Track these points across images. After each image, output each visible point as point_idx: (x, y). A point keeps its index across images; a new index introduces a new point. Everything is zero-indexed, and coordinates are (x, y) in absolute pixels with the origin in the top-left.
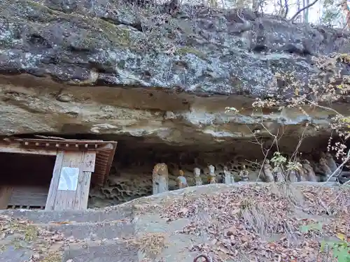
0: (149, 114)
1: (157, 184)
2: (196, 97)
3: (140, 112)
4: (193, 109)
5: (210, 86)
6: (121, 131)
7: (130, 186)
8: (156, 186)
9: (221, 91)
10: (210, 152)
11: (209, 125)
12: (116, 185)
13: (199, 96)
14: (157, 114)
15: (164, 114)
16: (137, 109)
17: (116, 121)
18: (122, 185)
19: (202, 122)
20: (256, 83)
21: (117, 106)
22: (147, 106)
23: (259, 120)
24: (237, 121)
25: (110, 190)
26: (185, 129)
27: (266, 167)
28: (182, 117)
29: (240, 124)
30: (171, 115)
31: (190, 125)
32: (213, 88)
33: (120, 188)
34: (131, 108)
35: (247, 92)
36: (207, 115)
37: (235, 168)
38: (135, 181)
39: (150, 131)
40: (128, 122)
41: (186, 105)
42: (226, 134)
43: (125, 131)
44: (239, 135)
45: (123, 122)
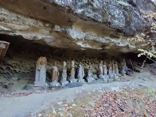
0: (41, 24)
1: (39, 70)
2: (79, 19)
3: (34, 21)
4: (73, 27)
5: (90, 13)
6: (15, 33)
7: (19, 66)
8: (38, 71)
9: (96, 19)
10: (72, 51)
11: (82, 40)
12: (9, 65)
13: (81, 18)
14: (47, 25)
15: (53, 27)
16: (32, 18)
17: (10, 24)
18: (13, 65)
19: (78, 38)
20: (115, 19)
21: (11, 11)
22: (40, 17)
23: (108, 41)
24: (97, 40)
25: (4, 68)
26: (66, 40)
27: (100, 65)
28: (66, 32)
29: (98, 42)
30: (57, 28)
31: (70, 38)
32: (92, 15)
33: (12, 67)
34: (25, 16)
35: (110, 23)
36: (82, 33)
37: (83, 61)
38: (23, 63)
39: (40, 37)
40: (22, 27)
41: (70, 23)
42: (88, 46)
43: (18, 34)
44: (94, 48)
45: (17, 27)
